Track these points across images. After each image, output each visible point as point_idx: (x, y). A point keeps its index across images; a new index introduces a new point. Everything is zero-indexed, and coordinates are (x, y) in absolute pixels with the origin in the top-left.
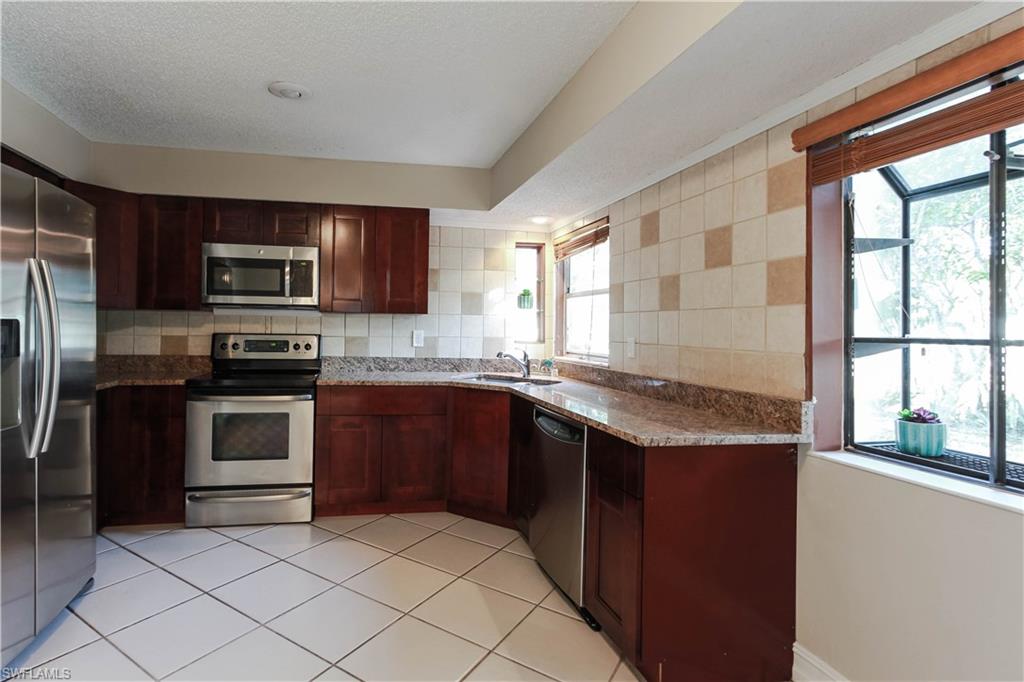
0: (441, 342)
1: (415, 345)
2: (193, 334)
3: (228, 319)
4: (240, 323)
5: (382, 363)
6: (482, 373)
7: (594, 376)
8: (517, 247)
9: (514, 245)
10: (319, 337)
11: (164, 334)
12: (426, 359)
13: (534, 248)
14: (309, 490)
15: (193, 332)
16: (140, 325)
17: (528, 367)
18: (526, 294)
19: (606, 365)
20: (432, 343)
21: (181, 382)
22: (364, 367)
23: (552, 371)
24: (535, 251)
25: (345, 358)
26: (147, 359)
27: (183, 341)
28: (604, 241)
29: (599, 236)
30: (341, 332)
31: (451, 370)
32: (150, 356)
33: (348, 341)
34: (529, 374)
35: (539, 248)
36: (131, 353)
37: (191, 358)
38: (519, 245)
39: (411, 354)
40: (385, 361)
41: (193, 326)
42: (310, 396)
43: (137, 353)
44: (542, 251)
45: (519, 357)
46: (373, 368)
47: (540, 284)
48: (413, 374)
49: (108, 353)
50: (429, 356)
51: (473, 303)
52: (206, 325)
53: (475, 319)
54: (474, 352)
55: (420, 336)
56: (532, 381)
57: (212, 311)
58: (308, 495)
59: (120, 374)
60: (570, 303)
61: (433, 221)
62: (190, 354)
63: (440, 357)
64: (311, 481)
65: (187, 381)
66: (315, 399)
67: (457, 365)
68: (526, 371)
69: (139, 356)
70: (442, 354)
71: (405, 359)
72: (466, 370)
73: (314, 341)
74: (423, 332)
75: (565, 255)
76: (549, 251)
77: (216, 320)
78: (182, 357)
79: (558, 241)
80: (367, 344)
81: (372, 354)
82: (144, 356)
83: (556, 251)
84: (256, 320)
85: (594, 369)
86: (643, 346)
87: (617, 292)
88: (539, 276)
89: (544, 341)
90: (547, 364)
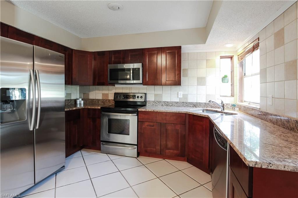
0: (189, 96)
1: (179, 97)
2: (110, 93)
3: (119, 88)
4: (122, 89)
5: (167, 103)
6: (205, 108)
7: (253, 112)
8: (221, 58)
9: (220, 58)
10: (146, 94)
11: (103, 93)
12: (183, 102)
13: (229, 58)
14: (136, 147)
15: (110, 92)
16: (97, 90)
17: (223, 106)
18: (225, 77)
19: (259, 107)
20: (185, 96)
21: (99, 108)
22: (161, 104)
23: (236, 109)
24: (230, 59)
25: (154, 101)
26: (98, 100)
27: (107, 95)
28: (257, 50)
29: (255, 48)
30: (153, 92)
31: (193, 107)
32: (99, 99)
33: (156, 95)
34: (224, 109)
35: (231, 58)
36: (95, 98)
37: (109, 100)
38: (222, 57)
39: (178, 100)
40: (168, 103)
41: (110, 91)
42: (136, 114)
43: (96, 98)
44: (233, 59)
45: (219, 102)
46: (164, 105)
47: (232, 72)
48: (178, 108)
49: (90, 98)
50: (184, 101)
51: (201, 81)
52: (113, 90)
53: (203, 87)
54: (203, 100)
55: (181, 94)
56: (225, 113)
57: (115, 86)
58: (136, 148)
59: (92, 104)
60: (245, 80)
61: (183, 51)
62: (109, 99)
63: (189, 102)
64: (137, 144)
65: (101, 107)
66: (138, 115)
67: (195, 105)
68: (222, 108)
69: (97, 99)
70: (190, 100)
71: (175, 102)
72: (199, 107)
73: (144, 95)
74: (182, 92)
75: (242, 59)
76: (235, 58)
77: (116, 88)
78: (107, 100)
79: (239, 54)
80: (162, 97)
81: (164, 100)
82: (98, 99)
83: (239, 58)
84: (127, 88)
85: (253, 109)
86: (276, 99)
87: (263, 73)
88: (232, 69)
89: (234, 96)
90: (234, 106)
